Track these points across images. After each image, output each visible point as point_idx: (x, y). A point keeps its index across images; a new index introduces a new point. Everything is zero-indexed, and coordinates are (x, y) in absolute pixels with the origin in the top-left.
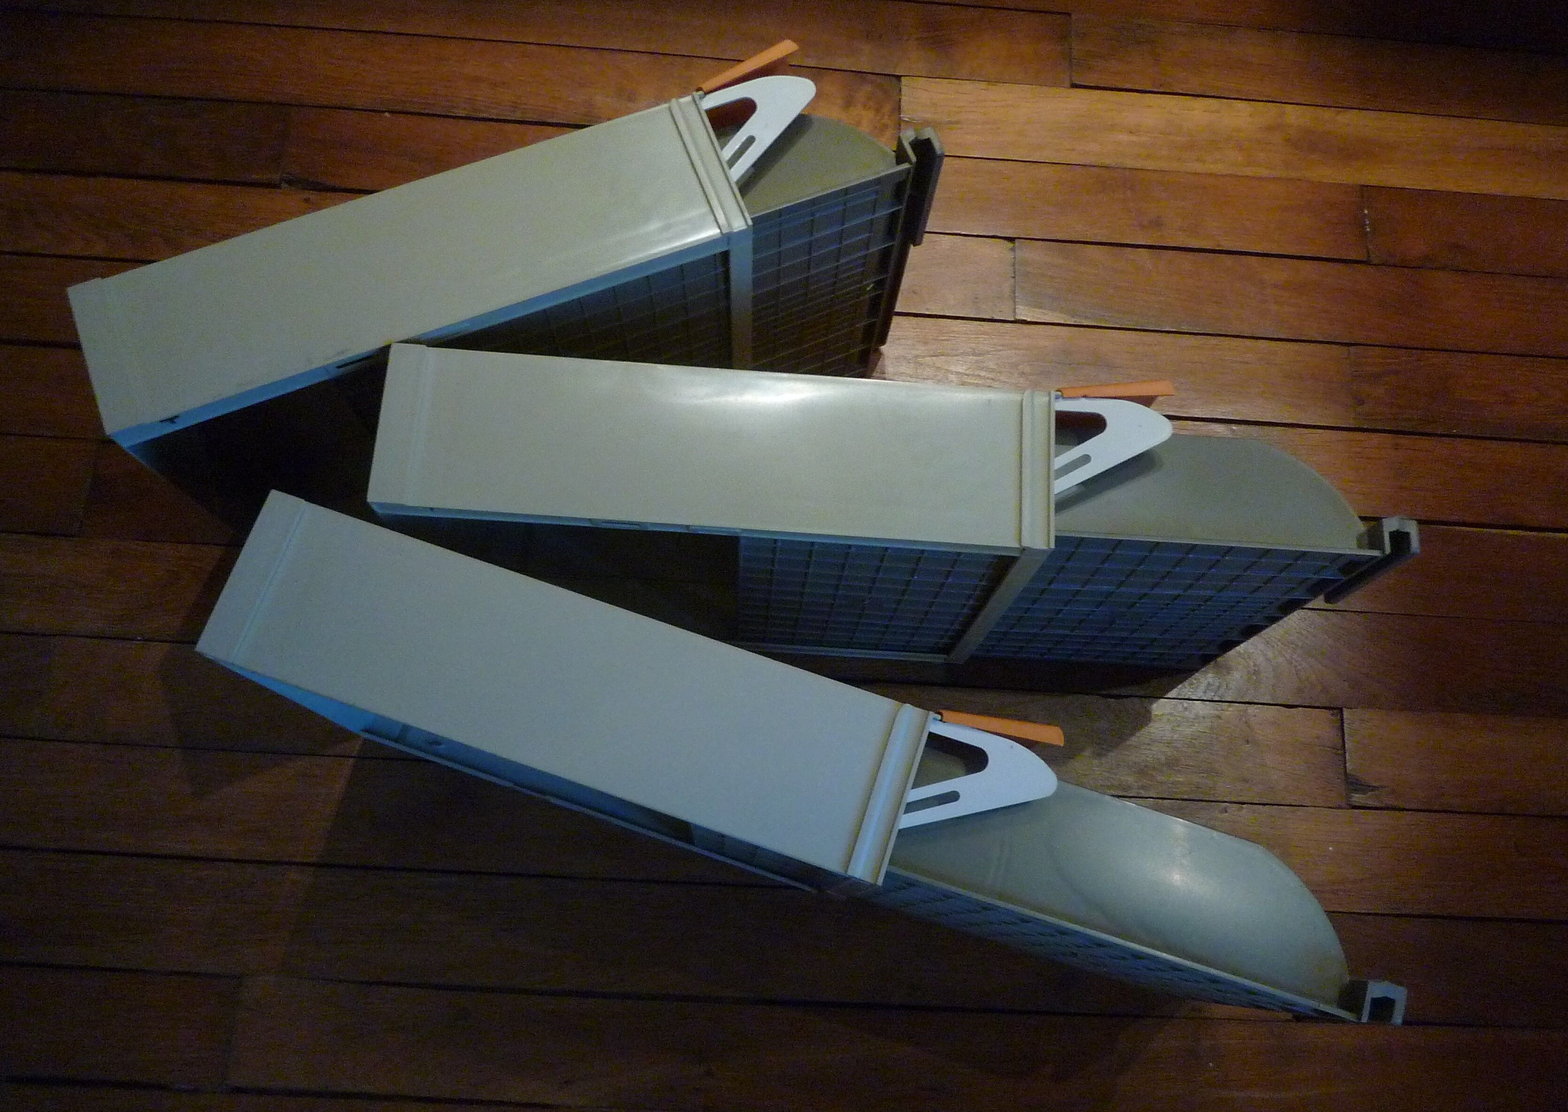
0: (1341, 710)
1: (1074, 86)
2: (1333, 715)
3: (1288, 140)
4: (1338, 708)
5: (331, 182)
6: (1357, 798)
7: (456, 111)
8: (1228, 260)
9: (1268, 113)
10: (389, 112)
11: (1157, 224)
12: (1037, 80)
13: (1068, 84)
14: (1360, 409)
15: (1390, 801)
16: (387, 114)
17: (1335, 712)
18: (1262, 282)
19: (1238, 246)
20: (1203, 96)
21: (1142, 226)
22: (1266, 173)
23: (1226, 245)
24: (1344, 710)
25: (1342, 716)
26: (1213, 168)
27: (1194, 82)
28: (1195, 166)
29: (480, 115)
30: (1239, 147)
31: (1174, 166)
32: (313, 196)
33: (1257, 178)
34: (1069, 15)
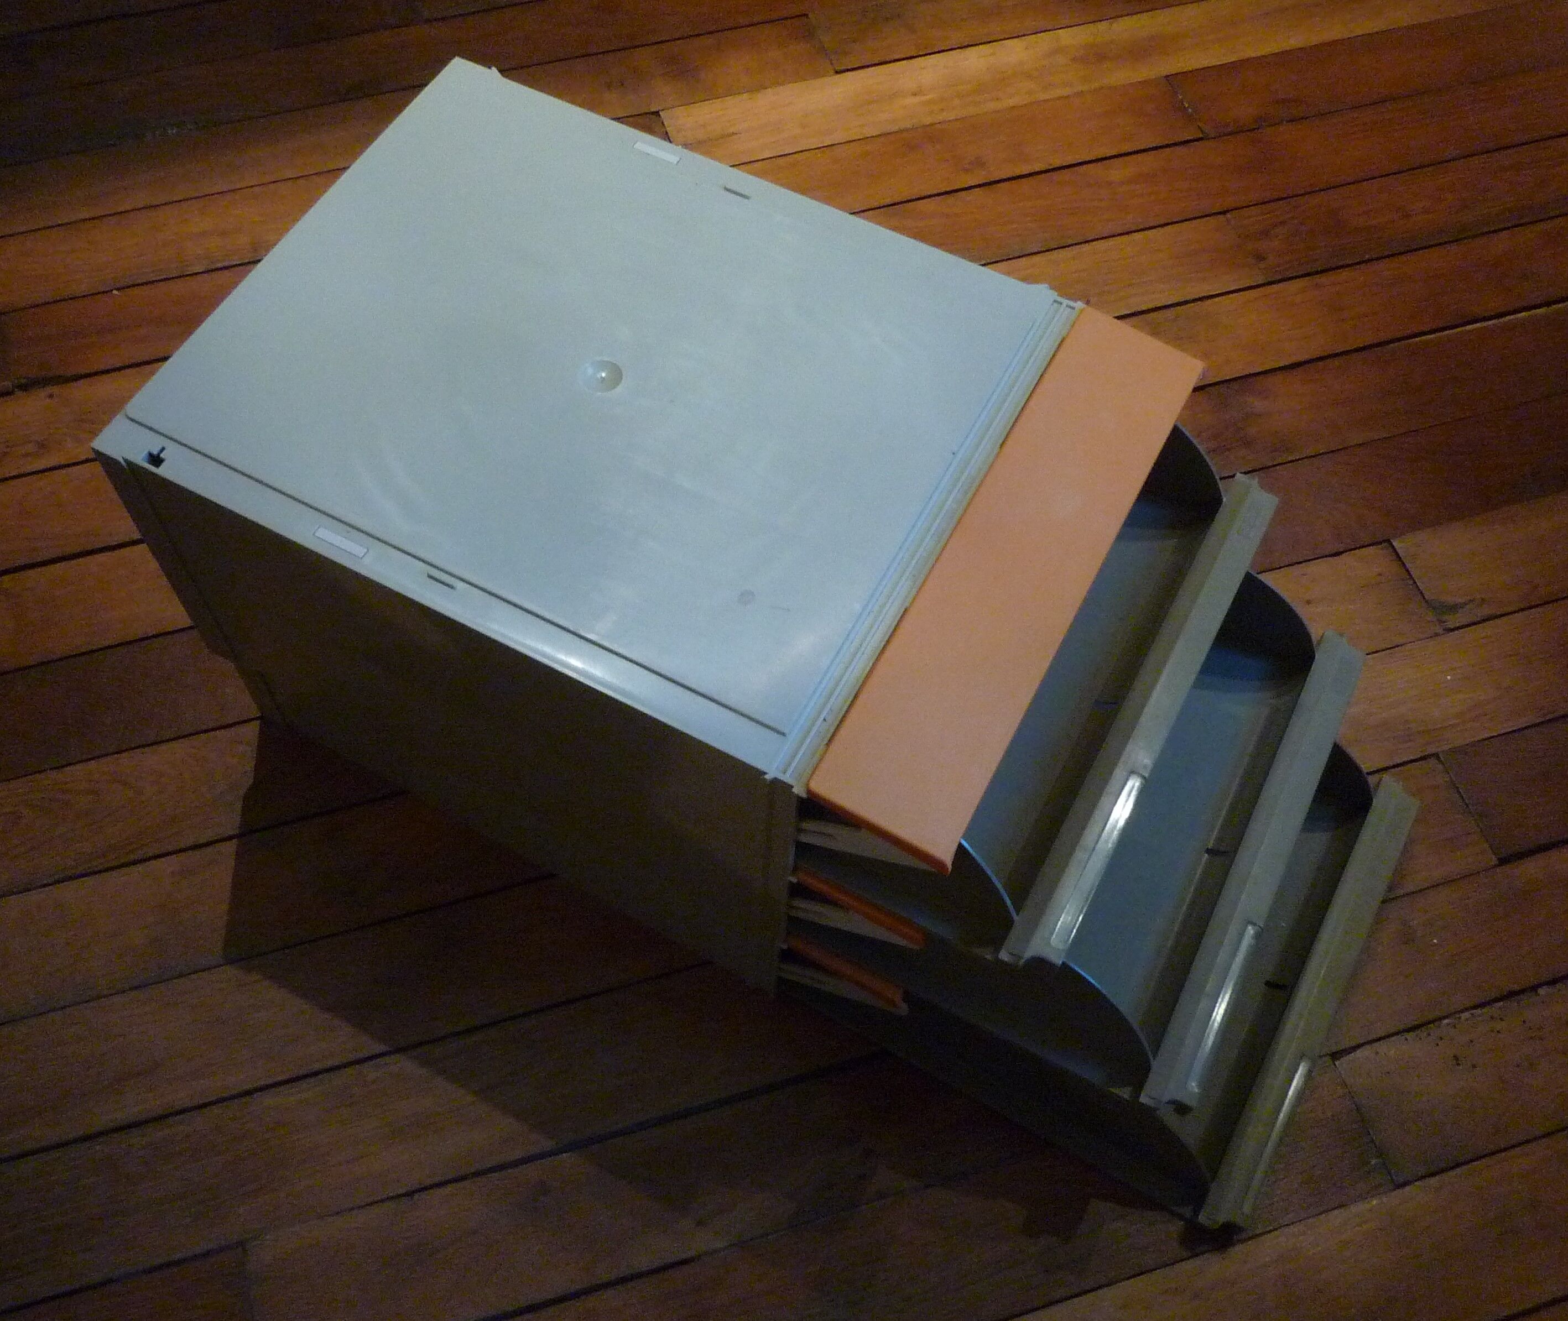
0: (1388, 541)
1: (837, 72)
2: (1382, 549)
3: (1074, 59)
4: (1384, 541)
5: (71, 372)
6: (1452, 621)
7: (189, 268)
8: (1066, 175)
9: (1044, 41)
10: (118, 289)
11: (979, 163)
12: (798, 77)
13: (832, 72)
14: (1262, 265)
15: (1486, 611)
16: (115, 292)
17: (1384, 545)
18: (1110, 183)
19: (1070, 160)
20: (972, 46)
21: (966, 171)
22: (1066, 91)
23: (1057, 163)
24: (1392, 541)
25: (1393, 547)
26: (1011, 102)
27: (957, 37)
28: (992, 106)
29: (219, 265)
30: (1029, 76)
31: (972, 110)
32: (55, 390)
33: (1059, 98)
34: (806, 15)
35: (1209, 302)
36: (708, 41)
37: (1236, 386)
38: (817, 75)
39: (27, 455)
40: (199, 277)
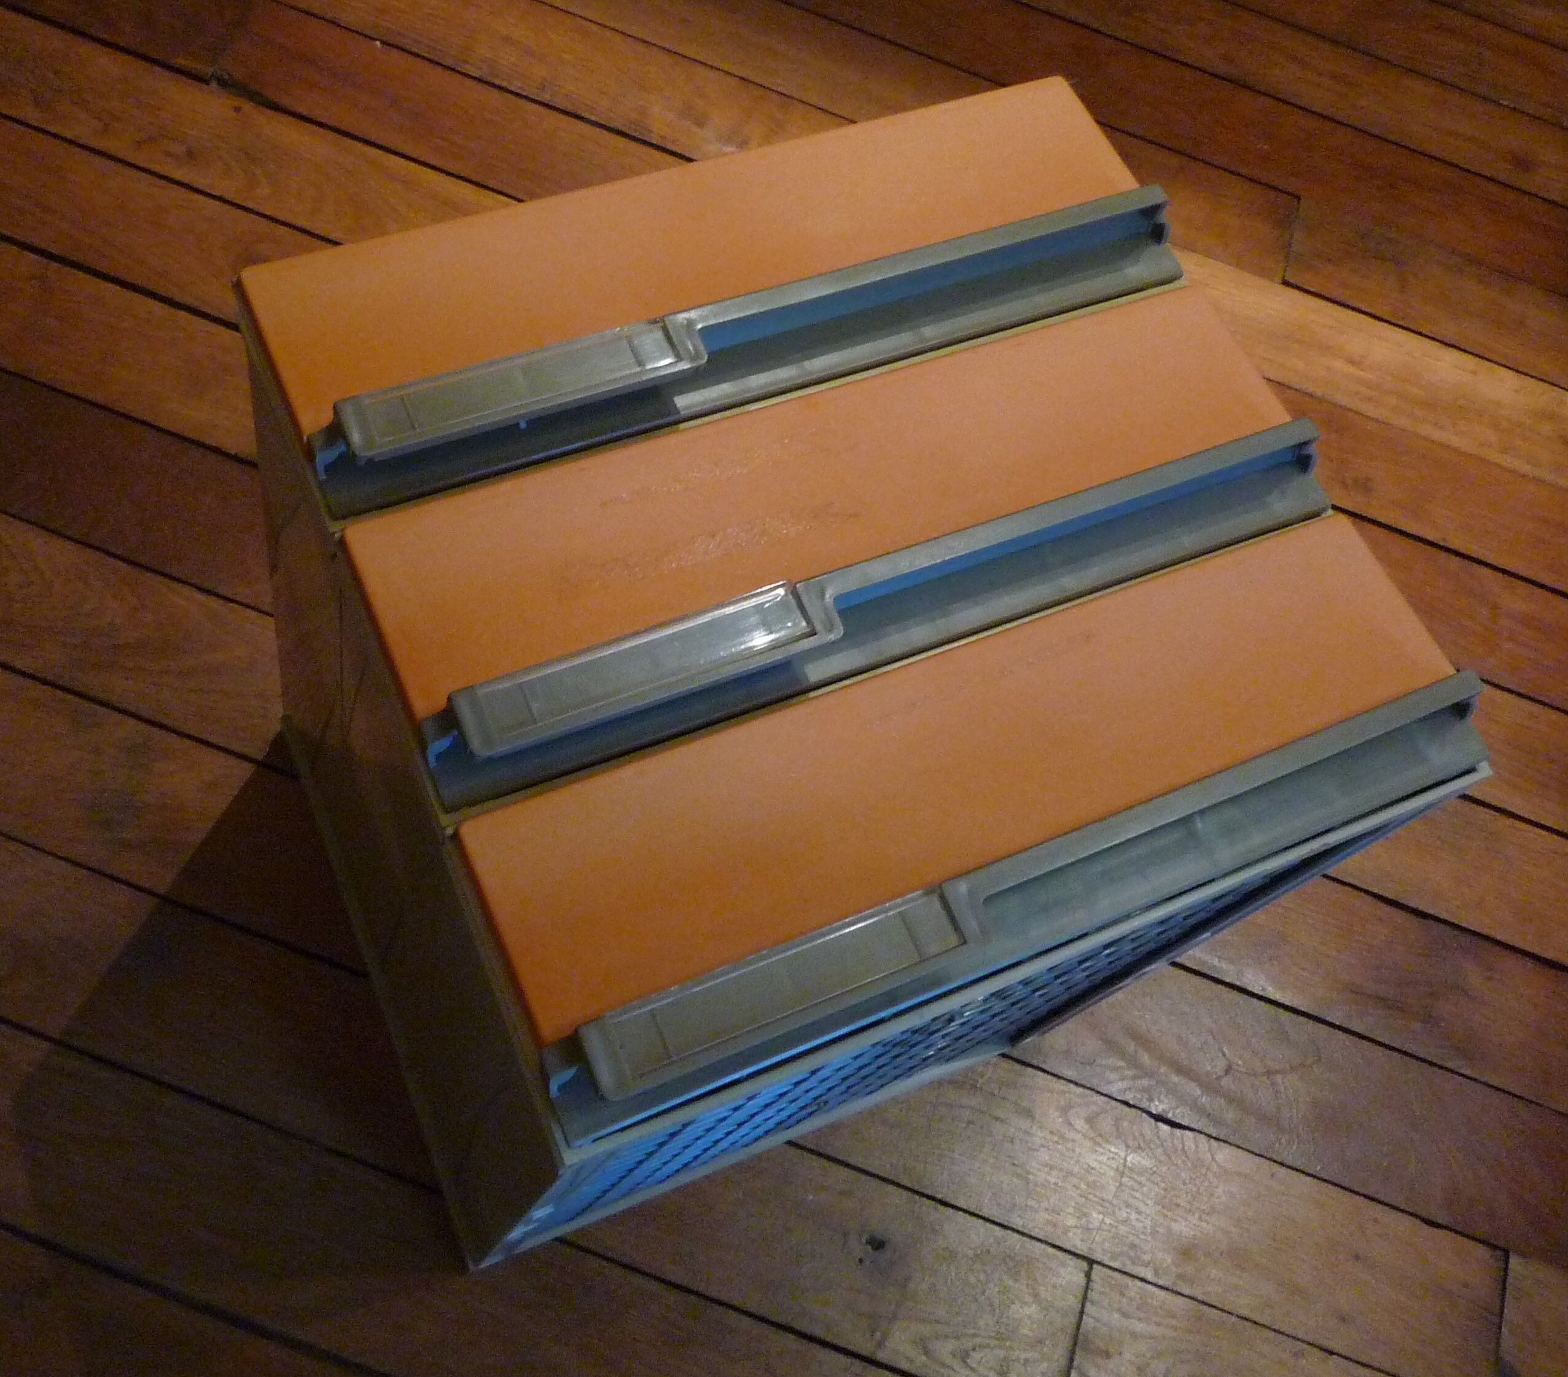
0: (1506, 1253)
1: (1286, 283)
2: (1493, 1257)
4: (1502, 1249)
5: (275, 97)
7: (467, 67)
8: (1455, 562)
10: (383, 43)
11: (1365, 486)
12: (1239, 263)
13: (1279, 278)
16: (378, 43)
17: (1499, 1253)
18: (1495, 607)
19: (1474, 550)
20: (1460, 349)
21: (1344, 484)
22: (1526, 468)
23: (1455, 543)
24: (1511, 1254)
25: (1507, 1263)
26: (1455, 441)
27: (1449, 329)
28: (1427, 430)
29: (497, 82)
30: (1495, 426)
31: (1403, 422)
32: (248, 107)
33: (1513, 472)
34: (1299, 198)
35: (1510, 821)
36: (1175, 161)
37: (1465, 939)
38: (1262, 272)
39: (169, 154)
40: (468, 81)
